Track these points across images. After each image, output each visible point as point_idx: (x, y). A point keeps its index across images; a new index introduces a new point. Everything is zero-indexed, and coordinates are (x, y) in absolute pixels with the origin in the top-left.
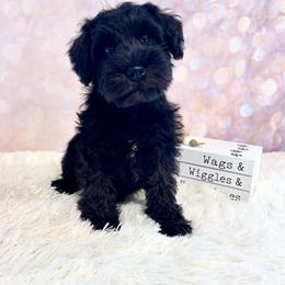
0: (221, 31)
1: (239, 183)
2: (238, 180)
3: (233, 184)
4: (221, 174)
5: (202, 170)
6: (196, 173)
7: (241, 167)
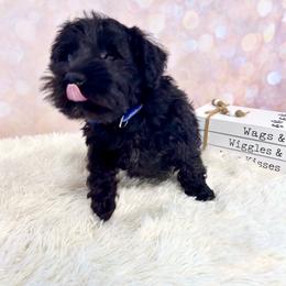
1: (279, 153)
2: (279, 151)
3: (273, 154)
5: (242, 141)
6: (236, 144)
7: (281, 139)
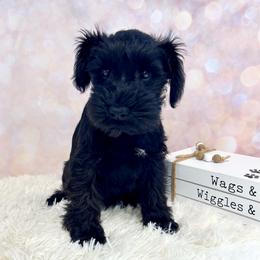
0: (246, 20)
1: (251, 211)
2: (251, 207)
4: (232, 199)
6: (204, 196)
7: (253, 192)
